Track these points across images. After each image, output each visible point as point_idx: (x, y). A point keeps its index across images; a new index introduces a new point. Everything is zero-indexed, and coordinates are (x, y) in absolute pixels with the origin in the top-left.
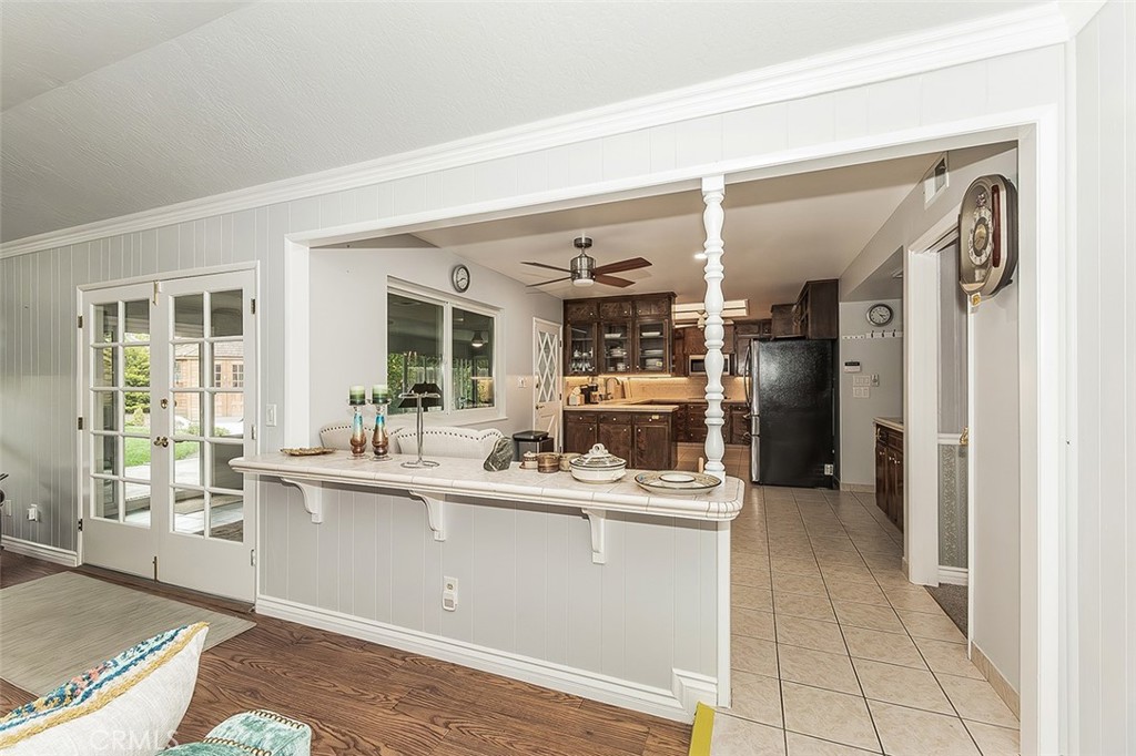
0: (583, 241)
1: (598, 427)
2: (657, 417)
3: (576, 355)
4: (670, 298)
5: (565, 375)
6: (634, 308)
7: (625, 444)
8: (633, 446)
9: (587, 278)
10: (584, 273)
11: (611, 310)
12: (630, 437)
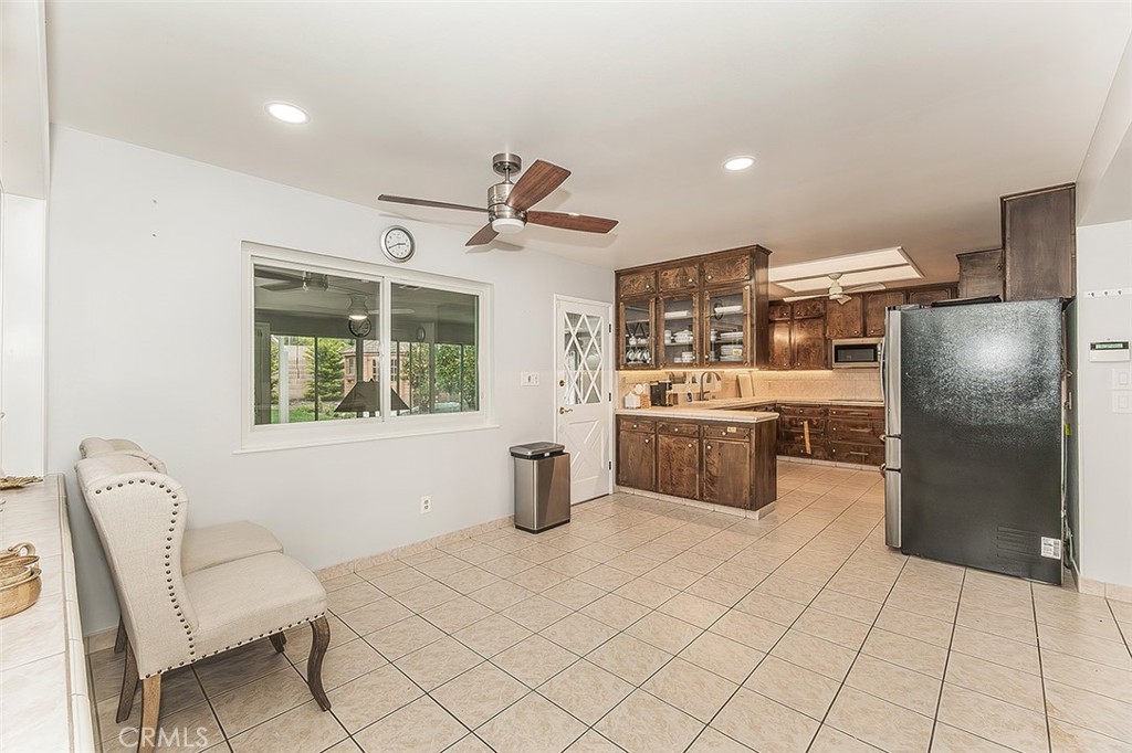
0: (507, 159)
1: (656, 437)
2: (733, 430)
3: (633, 342)
4: (759, 256)
5: (618, 368)
6: (702, 273)
7: (690, 464)
8: (701, 469)
9: (511, 218)
10: (508, 211)
11: (671, 279)
12: (697, 456)
